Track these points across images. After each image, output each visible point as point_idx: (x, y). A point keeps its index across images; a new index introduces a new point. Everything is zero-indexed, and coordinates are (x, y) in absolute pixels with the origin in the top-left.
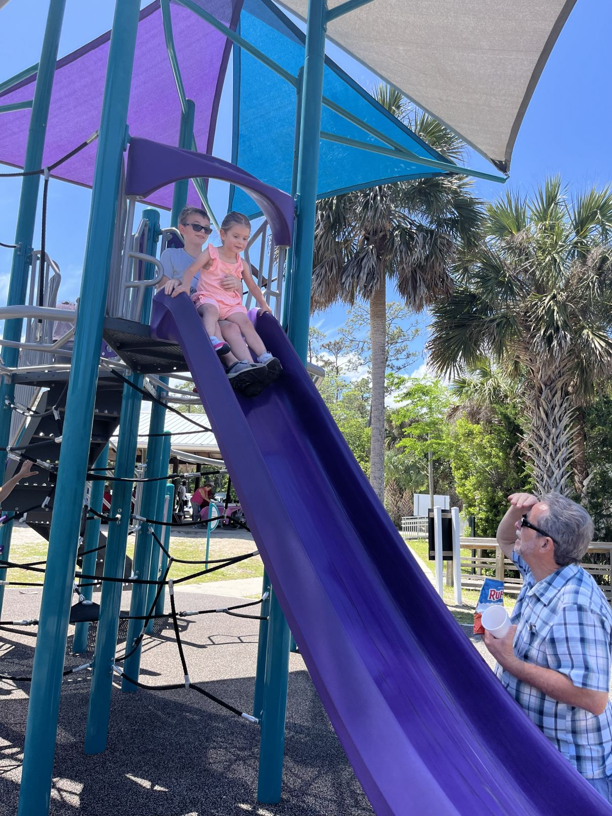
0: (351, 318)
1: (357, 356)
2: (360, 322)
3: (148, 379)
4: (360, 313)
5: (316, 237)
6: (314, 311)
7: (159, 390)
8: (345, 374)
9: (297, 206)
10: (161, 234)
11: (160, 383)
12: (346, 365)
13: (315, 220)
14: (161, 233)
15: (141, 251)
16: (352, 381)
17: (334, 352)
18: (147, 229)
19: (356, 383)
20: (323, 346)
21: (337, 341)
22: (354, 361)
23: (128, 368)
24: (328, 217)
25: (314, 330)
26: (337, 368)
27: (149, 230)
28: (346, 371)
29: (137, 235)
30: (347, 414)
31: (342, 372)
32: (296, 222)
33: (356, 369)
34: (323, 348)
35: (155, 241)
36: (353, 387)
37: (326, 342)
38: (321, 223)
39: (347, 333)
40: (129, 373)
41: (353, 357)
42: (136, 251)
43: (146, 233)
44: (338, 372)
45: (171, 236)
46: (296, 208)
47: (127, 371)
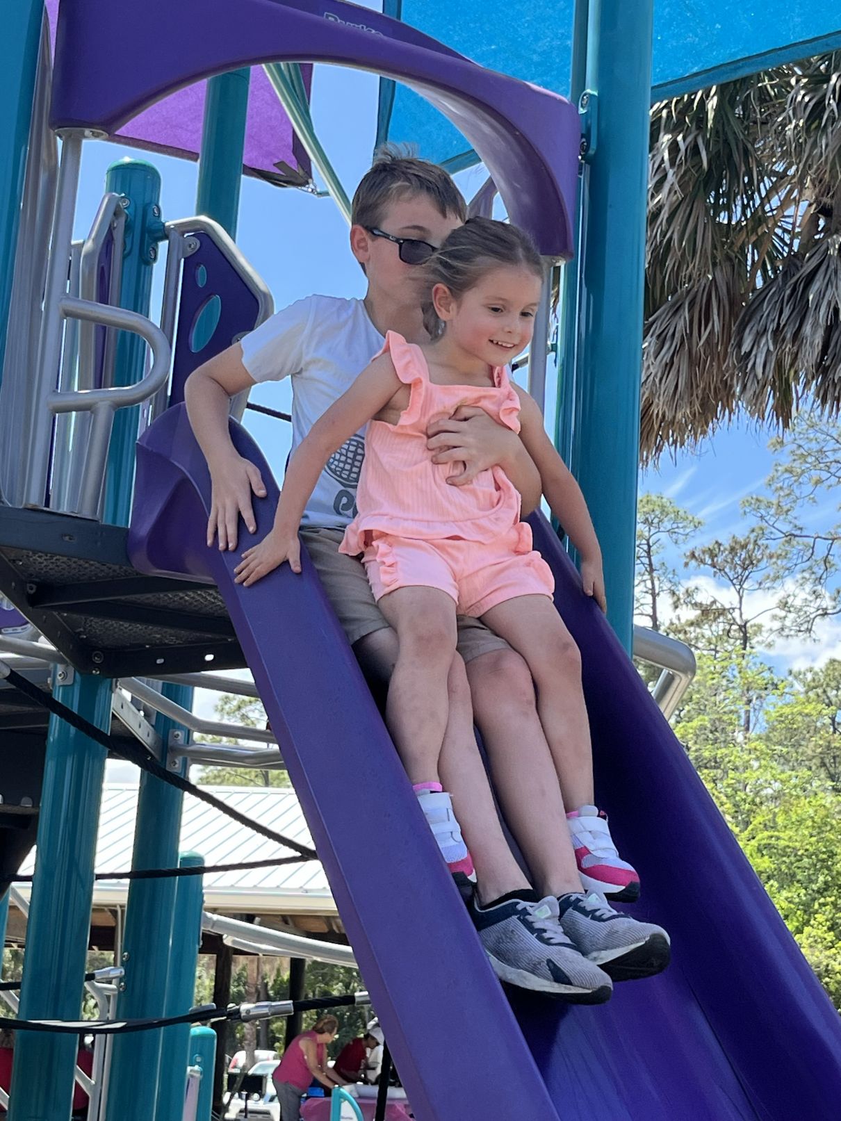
0: (786, 460)
1: (808, 587)
2: (815, 474)
3: (127, 695)
4: (814, 446)
5: (654, 216)
6: (659, 449)
7: (163, 725)
8: (770, 645)
9: (589, 130)
10: (166, 237)
11: (164, 704)
12: (774, 617)
13: (650, 167)
14: (164, 233)
15: (103, 298)
16: (795, 669)
17: (731, 574)
18: (120, 224)
19: (809, 676)
20: (693, 555)
21: (742, 540)
22: (798, 602)
23: (62, 661)
24: (695, 150)
25: (663, 507)
26: (743, 628)
27: (128, 227)
28: (773, 637)
29: (89, 245)
30: (782, 782)
31: (759, 638)
32: (584, 179)
33: (809, 630)
34: (693, 563)
35: (147, 260)
36: (799, 687)
37: (702, 542)
38: (671, 172)
39: (773, 511)
40: (65, 676)
41: (795, 589)
42: (87, 297)
43: (119, 235)
44: (745, 639)
45: (196, 244)
46: (586, 135)
47: (60, 669)
